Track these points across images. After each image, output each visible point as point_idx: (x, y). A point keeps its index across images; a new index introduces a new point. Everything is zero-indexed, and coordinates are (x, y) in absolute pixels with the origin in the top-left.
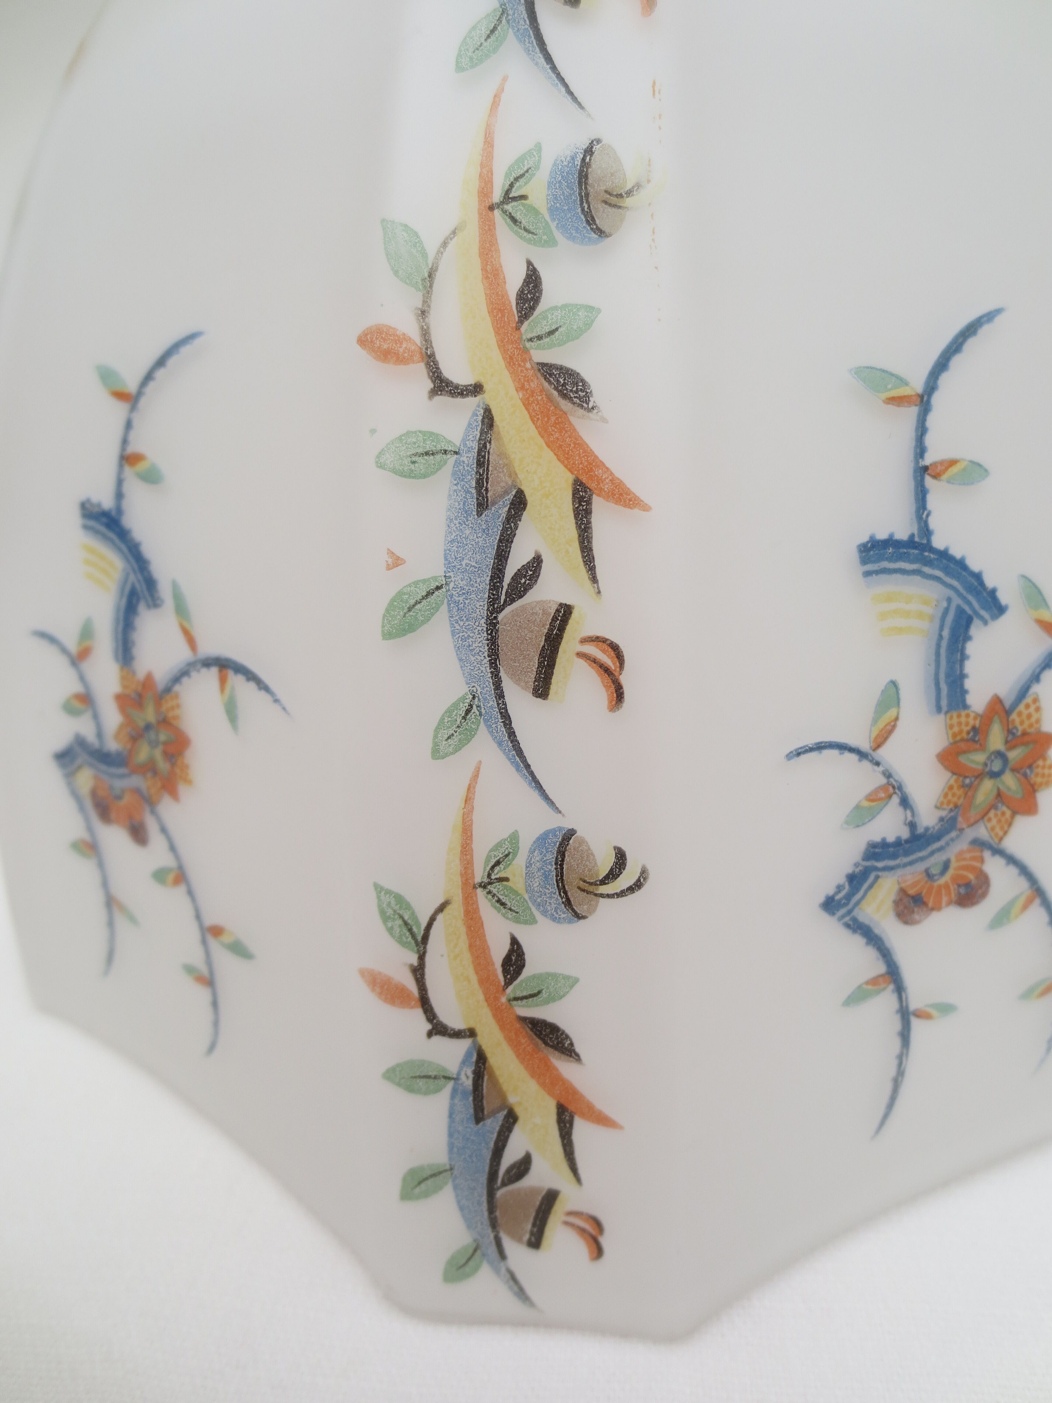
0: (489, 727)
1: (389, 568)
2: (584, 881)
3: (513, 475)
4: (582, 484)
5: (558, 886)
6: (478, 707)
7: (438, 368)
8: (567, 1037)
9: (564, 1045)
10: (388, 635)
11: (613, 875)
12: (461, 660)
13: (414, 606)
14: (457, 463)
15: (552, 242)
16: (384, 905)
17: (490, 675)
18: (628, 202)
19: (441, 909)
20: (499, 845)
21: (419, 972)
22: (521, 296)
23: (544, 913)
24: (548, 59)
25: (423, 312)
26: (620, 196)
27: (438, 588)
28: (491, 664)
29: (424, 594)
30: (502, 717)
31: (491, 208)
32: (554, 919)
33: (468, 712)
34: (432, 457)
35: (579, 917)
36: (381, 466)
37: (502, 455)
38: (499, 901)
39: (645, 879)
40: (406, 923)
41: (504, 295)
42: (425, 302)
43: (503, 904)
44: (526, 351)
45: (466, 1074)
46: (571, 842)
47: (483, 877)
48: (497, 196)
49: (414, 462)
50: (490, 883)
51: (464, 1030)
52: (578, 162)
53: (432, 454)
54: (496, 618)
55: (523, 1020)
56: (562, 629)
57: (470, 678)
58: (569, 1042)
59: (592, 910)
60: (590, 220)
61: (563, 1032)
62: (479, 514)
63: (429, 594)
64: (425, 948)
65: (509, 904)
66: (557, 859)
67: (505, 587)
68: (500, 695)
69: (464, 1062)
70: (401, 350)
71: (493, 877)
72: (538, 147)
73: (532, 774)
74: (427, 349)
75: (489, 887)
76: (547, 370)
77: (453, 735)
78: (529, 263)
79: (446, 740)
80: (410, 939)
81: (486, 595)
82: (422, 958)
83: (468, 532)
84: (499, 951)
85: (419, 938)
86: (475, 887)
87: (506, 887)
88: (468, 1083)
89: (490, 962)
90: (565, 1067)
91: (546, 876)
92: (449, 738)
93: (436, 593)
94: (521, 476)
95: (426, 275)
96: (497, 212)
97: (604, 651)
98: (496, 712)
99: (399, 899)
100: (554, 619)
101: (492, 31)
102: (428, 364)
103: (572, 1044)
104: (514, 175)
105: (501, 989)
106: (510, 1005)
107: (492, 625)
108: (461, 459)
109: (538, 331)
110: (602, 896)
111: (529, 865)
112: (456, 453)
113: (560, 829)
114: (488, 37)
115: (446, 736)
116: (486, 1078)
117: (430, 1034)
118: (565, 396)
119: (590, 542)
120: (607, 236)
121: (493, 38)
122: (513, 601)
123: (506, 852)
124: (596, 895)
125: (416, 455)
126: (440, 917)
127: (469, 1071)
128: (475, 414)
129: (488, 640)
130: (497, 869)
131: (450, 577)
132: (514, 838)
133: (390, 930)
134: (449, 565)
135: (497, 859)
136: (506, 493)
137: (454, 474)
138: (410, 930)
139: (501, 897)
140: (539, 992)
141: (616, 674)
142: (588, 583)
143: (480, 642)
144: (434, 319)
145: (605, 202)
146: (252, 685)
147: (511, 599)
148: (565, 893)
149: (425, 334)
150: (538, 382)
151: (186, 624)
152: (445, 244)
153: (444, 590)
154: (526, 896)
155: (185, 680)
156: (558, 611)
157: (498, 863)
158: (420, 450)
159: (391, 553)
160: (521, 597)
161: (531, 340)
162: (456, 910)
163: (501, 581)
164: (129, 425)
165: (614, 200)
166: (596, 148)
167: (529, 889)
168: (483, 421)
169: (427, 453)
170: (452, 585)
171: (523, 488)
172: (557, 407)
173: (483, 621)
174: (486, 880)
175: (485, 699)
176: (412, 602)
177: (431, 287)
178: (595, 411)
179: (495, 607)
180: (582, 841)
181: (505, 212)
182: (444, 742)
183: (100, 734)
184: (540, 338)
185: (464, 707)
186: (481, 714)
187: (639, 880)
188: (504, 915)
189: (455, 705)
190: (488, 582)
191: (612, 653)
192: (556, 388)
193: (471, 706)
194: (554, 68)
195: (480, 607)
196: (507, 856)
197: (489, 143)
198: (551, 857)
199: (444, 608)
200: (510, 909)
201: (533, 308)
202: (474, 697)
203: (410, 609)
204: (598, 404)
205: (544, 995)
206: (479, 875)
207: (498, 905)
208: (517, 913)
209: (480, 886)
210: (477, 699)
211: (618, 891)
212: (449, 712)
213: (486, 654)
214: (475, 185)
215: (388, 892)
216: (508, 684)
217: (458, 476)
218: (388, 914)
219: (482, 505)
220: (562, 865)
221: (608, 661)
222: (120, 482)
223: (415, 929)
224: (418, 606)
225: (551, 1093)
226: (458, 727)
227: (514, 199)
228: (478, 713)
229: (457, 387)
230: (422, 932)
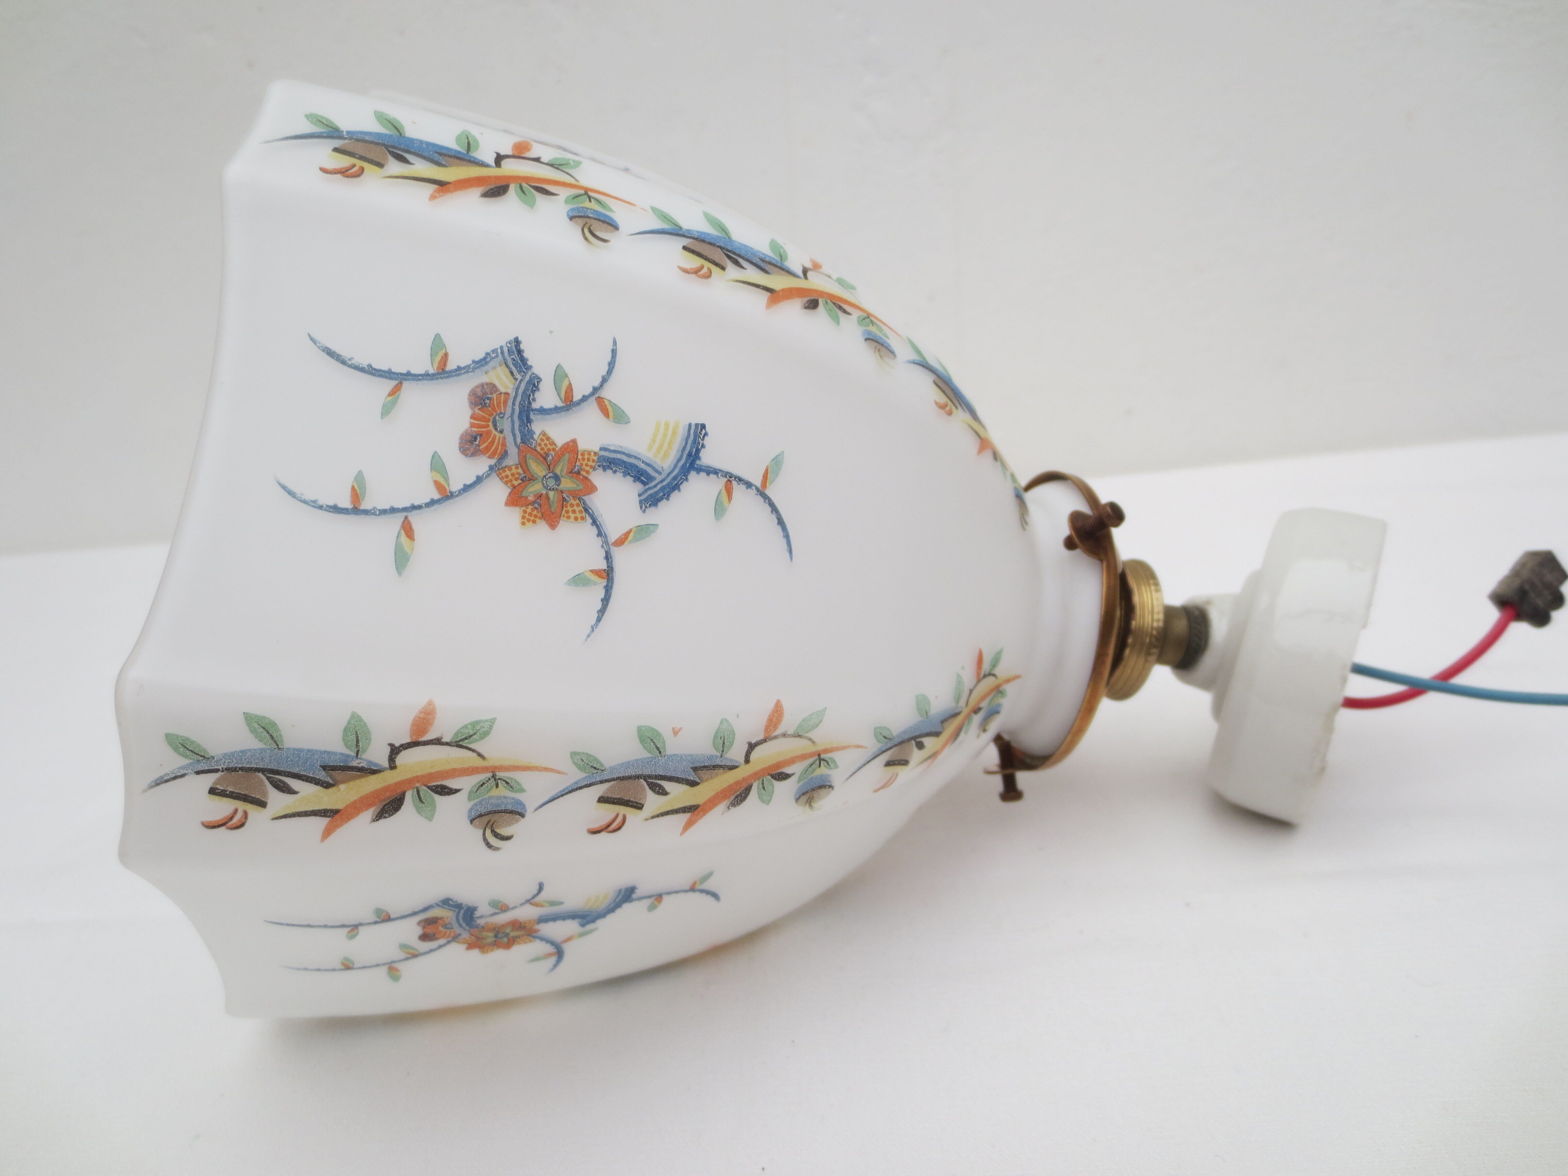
0: (586, 778)
1: (673, 729)
2: (494, 823)
3: (707, 780)
4: (697, 808)
5: (492, 811)
6: (597, 773)
7: (760, 744)
8: (390, 816)
9: (385, 813)
10: (639, 729)
11: (497, 835)
12: (622, 764)
13: (653, 742)
14: (716, 757)
15: (799, 781)
16: (482, 724)
17: (613, 777)
18: (807, 806)
19: (480, 755)
20: (518, 784)
21: (438, 742)
22: (782, 773)
23: (475, 805)
24: (869, 762)
25: (785, 735)
26: (810, 802)
27: (660, 752)
28: (619, 777)
29: (658, 746)
30: (590, 784)
31: (819, 755)
32: (470, 810)
33: (595, 768)
34: (722, 745)
35: (472, 821)
36: (721, 722)
37: (717, 775)
38: (484, 784)
39: (494, 849)
40: (470, 736)
41: (783, 767)
42: (789, 735)
43: (482, 785)
44: (759, 779)
45: (361, 763)
46: (518, 816)
47: (498, 776)
48: (823, 756)
49: (721, 738)
50: (495, 780)
51: (395, 764)
52: (827, 783)
53: (723, 746)
54: (641, 778)
55: (404, 794)
56: (632, 806)
57: (612, 769)
58: (387, 816)
59: (476, 827)
60: (804, 793)
61: (393, 814)
62: (692, 768)
63: (658, 748)
64: (454, 746)
65: (482, 788)
66: (508, 810)
67: (655, 781)
68: (602, 782)
69: (369, 762)
70: (771, 727)
71: (499, 781)
72: (837, 767)
73: (558, 797)
74: (769, 739)
75: (493, 779)
76: (748, 789)
77: (583, 761)
78: (793, 774)
79: (581, 759)
80: (460, 738)
81: (653, 773)
82: (447, 744)
83: (685, 764)
84: (452, 784)
85: (461, 743)
86: (493, 772)
87: (492, 788)
88: (355, 763)
89: (443, 779)
90: (369, 814)
91: (498, 805)
92: (582, 760)
93: (658, 752)
94: (705, 784)
95: (800, 734)
96: (817, 757)
97: (618, 824)
98: (593, 780)
99: (486, 734)
100: (637, 803)
101: (886, 736)
102: (762, 740)
103: (385, 817)
104: (829, 761)
105: (425, 784)
106: (414, 788)
107: (638, 777)
108: (718, 759)
109: (766, 782)
110: (485, 831)
111: (505, 797)
112: (721, 756)
113: (526, 811)
114: (884, 736)
115: (583, 758)
116: (359, 773)
117: (391, 745)
118: (736, 797)
119: (671, 814)
120: (796, 802)
122: (648, 785)
123: (513, 787)
124: (485, 829)
125: (724, 738)
126: (474, 754)
127: (364, 764)
128: (736, 762)
129: (631, 775)
130: (504, 783)
131: (664, 757)
132: (522, 790)
133: (466, 727)
134: (669, 757)
135: (510, 783)
136: (699, 778)
137: (712, 756)
138: (466, 738)
139: (486, 785)
140: (423, 803)
141: (606, 830)
142: (652, 815)
143: (631, 772)
144: (781, 740)
145: (809, 797)
146: (599, 605)
148: (487, 814)
149: (776, 737)
150: (744, 785)
151: (632, 535)
152: (810, 739)
153: (659, 755)
154: (486, 796)
155: (594, 530)
156: (640, 804)
157: (507, 783)
158: (726, 740)
159: (680, 729)
160: (650, 788)
162: (479, 763)
163: (659, 779)
164: (749, 485)
165: (810, 800)
166: (831, 789)
167: (489, 798)
168: (732, 766)
169: (724, 743)
170: (660, 758)
171: (700, 785)
172: (733, 794)
173: (641, 773)
174: (497, 777)
175: (601, 776)
176: (655, 741)
177: (795, 737)
178: (728, 810)
179: (646, 778)
180: (517, 821)
181: (816, 760)
182: (580, 758)
183: (542, 411)
184: (763, 784)
185: (598, 766)
186: (593, 774)
187: (493, 846)
188: (475, 785)
189: (598, 762)
190: (659, 774)
191: (617, 827)
192: (740, 793)
193: (598, 769)
194: (865, 765)
195: (647, 772)
196: (512, 787)
197: (845, 748)
198: (510, 807)
199: (650, 755)
200: (478, 789)
201: (775, 779)
202: (602, 771)
203: (652, 740)
204: (731, 810)
205: (421, 805)
206: (499, 774)
207: (481, 783)
208: (476, 792)
209: (494, 775)
210: (601, 772)
211: (487, 838)
212: (596, 759)
213: (624, 775)
214: (829, 746)
215: (491, 727)
216: (607, 785)
217: (711, 757)
218: (476, 726)
219: (695, 769)
220: (504, 812)
221: (613, 826)
222: (716, 472)
223: (466, 741)
224: (652, 744)
225: (347, 807)
226: (587, 764)
227: (820, 763)
228: (594, 772)
229: (750, 753)
230: (465, 745)
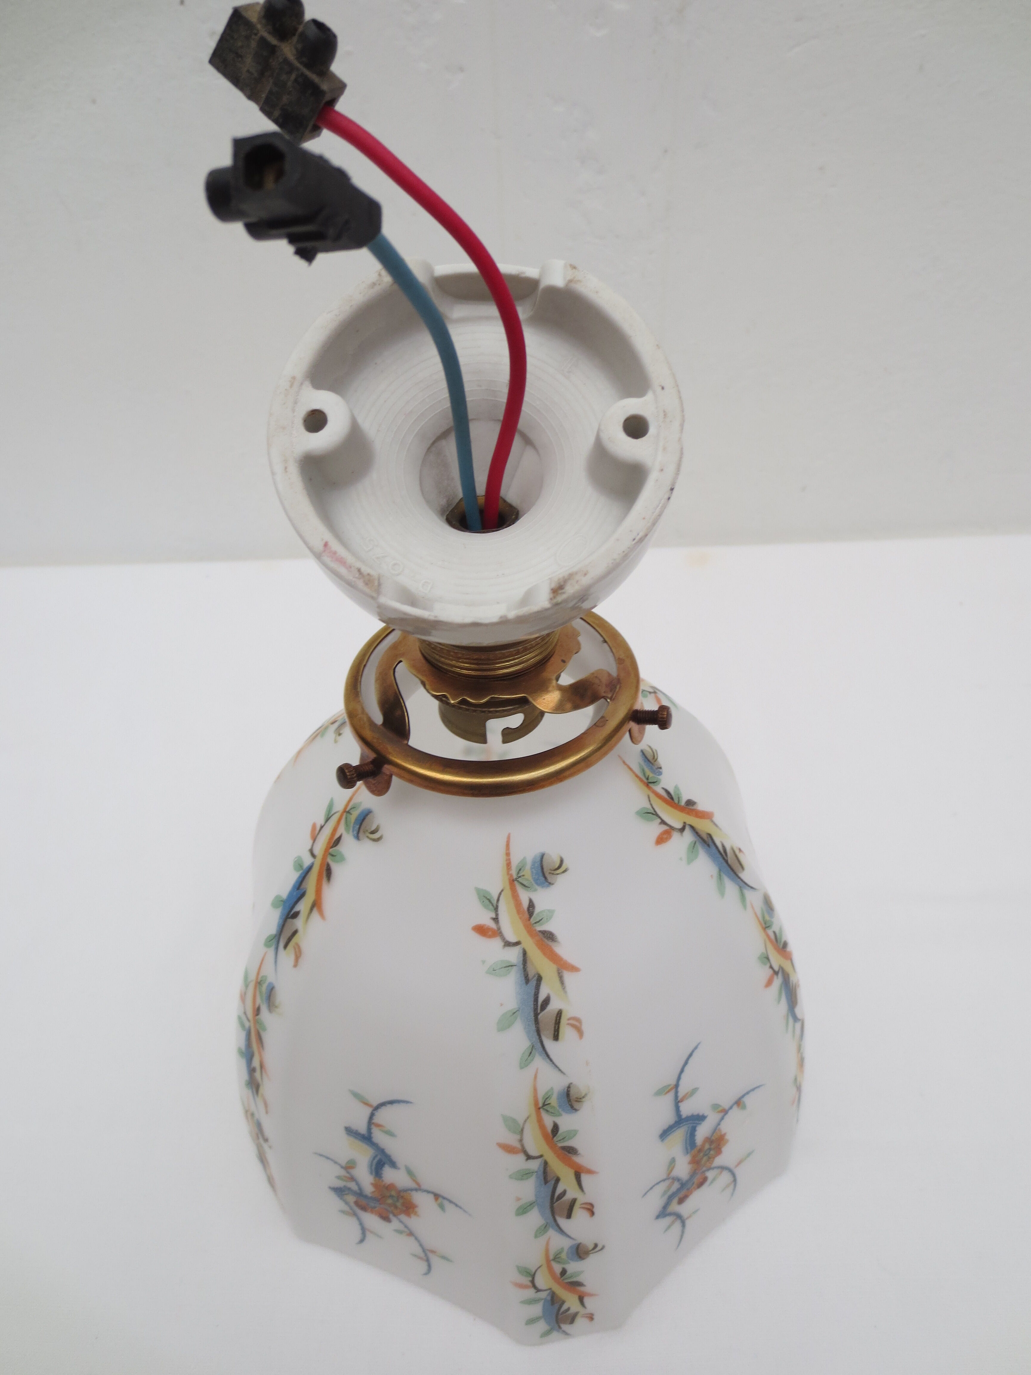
0: (553, 1228)
1: (516, 1201)
2: (585, 1252)
3: (555, 1174)
4: (577, 1172)
5: (576, 1255)
6: (548, 1225)
7: (528, 1154)
9: (580, 1284)
10: (517, 1215)
11: (594, 1248)
12: (542, 1216)
14: (537, 1174)
15: (560, 1115)
16: (519, 1269)
17: (552, 1217)
18: (584, 1099)
19: (539, 1267)
20: (557, 1251)
21: (532, 1281)
22: (552, 1131)
23: (573, 1261)
24: (551, 1060)
25: (521, 1140)
26: (581, 1098)
27: (533, 1202)
28: (552, 1215)
29: (529, 1204)
30: (556, 1225)
31: (539, 1109)
32: (576, 1261)
34: (528, 1175)
35: (583, 1259)
36: (511, 1178)
37: (551, 1170)
39: (604, 1247)
40: (527, 1272)
41: (547, 1132)
42: (521, 1137)
43: (559, 1262)
44: (556, 1144)
46: (580, 1245)
48: (541, 1105)
49: (522, 1176)
51: (548, 1289)
52: (566, 1090)
54: (553, 1205)
55: (567, 1283)
56: (574, 1203)
57: (545, 1220)
59: (588, 1257)
60: (572, 1107)
61: (579, 1282)
62: (545, 1185)
63: (531, 1204)
64: (534, 1276)
66: (576, 1249)
68: (555, 1221)
69: (547, 1295)
70: (515, 1151)
71: (555, 1258)
72: (552, 1089)
73: (567, 1235)
74: (523, 1149)
75: (554, 1260)
76: (564, 1148)
77: (541, 1232)
78: (554, 1122)
80: (529, 1275)
81: (549, 1201)
82: (533, 1278)
83: (542, 1189)
84: (559, 1271)
85: (532, 1274)
86: (550, 1261)
87: (560, 1259)
88: (549, 1299)
89: (555, 1274)
90: (580, 1288)
91: (573, 1254)
93: (533, 1204)
94: (558, 1174)
95: (520, 1130)
96: (541, 1109)
97: (587, 1205)
98: (554, 1225)
99: (524, 1267)
100: (571, 1202)
101: (531, 1053)
102: (524, 1153)
103: (583, 1283)
104: (546, 1098)
105: (559, 1279)
106: (563, 1281)
107: (552, 1207)
109: (559, 1139)
110: (591, 1253)
111: (567, 1253)
112: (536, 1172)
113: (576, 1243)
114: (529, 1056)
115: (539, 1233)
116: (555, 1296)
117: (536, 1292)
118: (570, 1153)
119: (581, 1183)
120: (578, 1111)
121: (531, 1055)
124: (589, 1254)
126: (539, 1269)
127: (549, 1296)
128: (541, 1162)
129: (550, 1210)
130: (557, 1256)
131: (537, 1199)
132: (562, 1248)
133: (521, 1274)
134: (536, 1197)
135: (557, 1254)
136: (553, 1178)
137: (536, 1177)
138: (529, 1273)
140: (572, 1276)
141: (592, 1209)
142: (581, 1192)
143: (548, 1211)
144: (525, 1142)
145: (576, 1101)
146: (453, 1205)
147: (557, 1200)
148: (579, 1255)
149: (522, 1146)
150: (561, 1151)
151: (413, 1178)
152: (525, 1121)
153: (535, 1202)
154: (567, 1259)
155: (414, 1192)
156: (572, 1200)
158: (524, 1174)
159: (516, 1197)
160: (560, 1199)
161: (557, 1141)
162: (544, 1266)
163: (554, 1197)
164: (373, 1114)
165: (579, 1100)
166: (571, 1086)
167: (567, 1257)
168: (544, 1164)
169: (526, 1174)
170: (538, 1201)
171: (558, 1176)
172: (567, 1156)
173: (549, 1207)
174: (553, 1258)
175: (551, 1223)
177: (522, 1133)
178: (580, 1155)
179: (552, 1203)
180: (584, 1244)
181: (544, 1109)
183: (361, 1190)
184: (560, 1140)
185: (544, 1226)
186: (550, 1226)
187: (602, 1248)
188: (560, 1264)
189: (541, 1226)
190: (550, 1198)
191: (590, 1205)
192: (567, 1152)
193: (546, 1225)
194: (553, 1063)
195: (548, 1204)
196: (560, 1253)
197: (535, 1090)
198: (574, 1249)
199: (536, 1206)
200: (562, 1263)
201: (557, 1133)
203: (524, 1208)
208: (564, 1263)
209: (552, 1260)
210: (548, 1223)
211: (596, 1251)
212: (539, 1227)
213: (550, 1213)
214: (533, 1103)
215: (520, 1266)
216: (558, 1218)
218: (521, 1271)
219: (546, 1182)
220: (578, 1250)
221: (589, 1207)
222: (369, 1129)
224: (527, 1207)
225: (576, 1294)
226: (542, 1230)
227: (547, 1105)
229: (535, 1157)
